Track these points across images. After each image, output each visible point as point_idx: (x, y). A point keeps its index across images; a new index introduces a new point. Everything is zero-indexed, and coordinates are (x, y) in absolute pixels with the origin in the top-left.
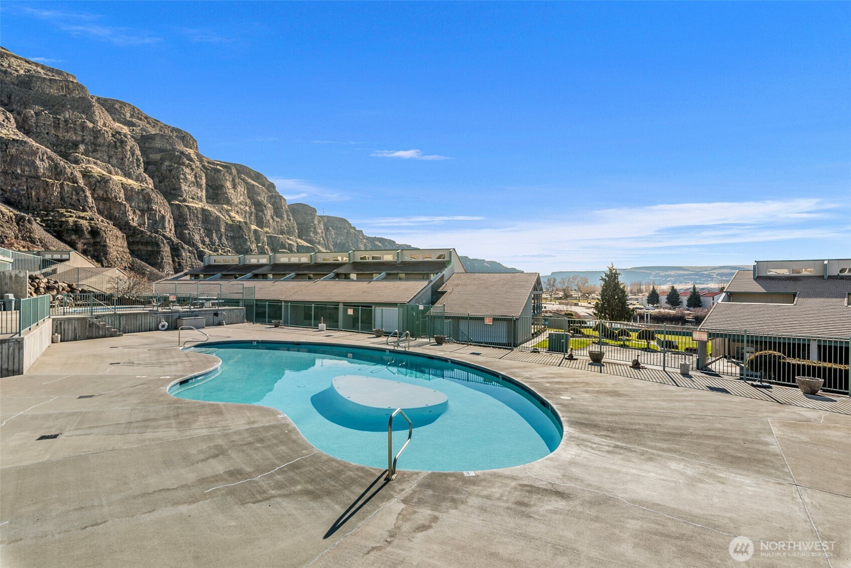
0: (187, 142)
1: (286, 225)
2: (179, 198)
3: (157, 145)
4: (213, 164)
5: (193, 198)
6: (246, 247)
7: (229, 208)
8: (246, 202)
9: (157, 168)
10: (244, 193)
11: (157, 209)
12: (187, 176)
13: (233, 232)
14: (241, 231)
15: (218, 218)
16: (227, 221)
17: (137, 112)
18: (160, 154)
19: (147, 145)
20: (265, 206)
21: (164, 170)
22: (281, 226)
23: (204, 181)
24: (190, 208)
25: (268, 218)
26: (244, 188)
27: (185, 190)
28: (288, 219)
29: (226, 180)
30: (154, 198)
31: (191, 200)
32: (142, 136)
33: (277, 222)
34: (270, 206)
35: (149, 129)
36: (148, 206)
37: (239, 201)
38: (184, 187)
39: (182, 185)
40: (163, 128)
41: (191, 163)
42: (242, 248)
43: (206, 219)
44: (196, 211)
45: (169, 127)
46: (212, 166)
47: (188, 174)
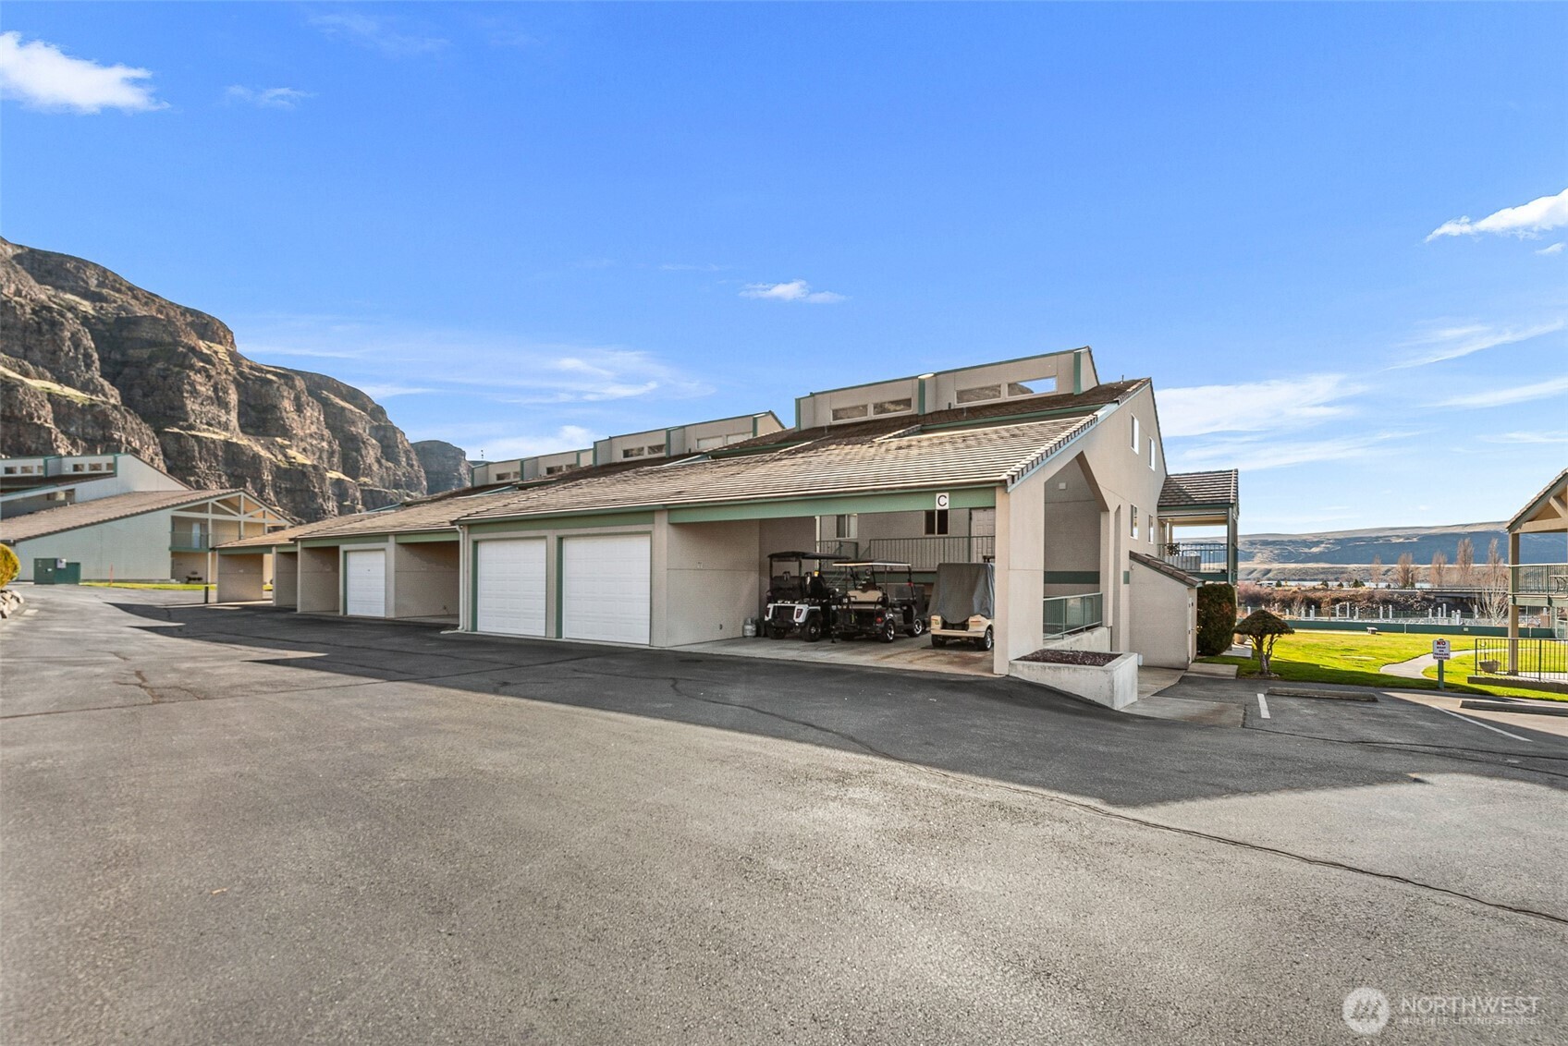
0: (213, 333)
1: (404, 474)
2: (181, 423)
3: (144, 334)
4: (260, 370)
5: (209, 424)
6: (315, 506)
7: (287, 442)
8: (322, 435)
9: (141, 373)
10: (318, 419)
11: (123, 439)
12: (198, 387)
13: (291, 480)
14: (305, 480)
15: (256, 457)
16: (281, 464)
17: (111, 278)
18: (150, 350)
19: (125, 334)
20: (364, 443)
21: (152, 376)
22: (395, 474)
23: (233, 397)
24: (201, 440)
25: (368, 461)
26: (319, 411)
27: (193, 411)
28: (408, 464)
29: (283, 397)
30: (116, 419)
31: (206, 427)
32: (119, 319)
33: (387, 468)
34: (374, 441)
35: (136, 309)
36: (104, 434)
37: (308, 432)
38: (191, 405)
39: (188, 402)
40: (164, 307)
41: (207, 366)
42: (307, 507)
43: (234, 460)
44: (212, 446)
45: (178, 307)
46: (257, 374)
47: (200, 384)
